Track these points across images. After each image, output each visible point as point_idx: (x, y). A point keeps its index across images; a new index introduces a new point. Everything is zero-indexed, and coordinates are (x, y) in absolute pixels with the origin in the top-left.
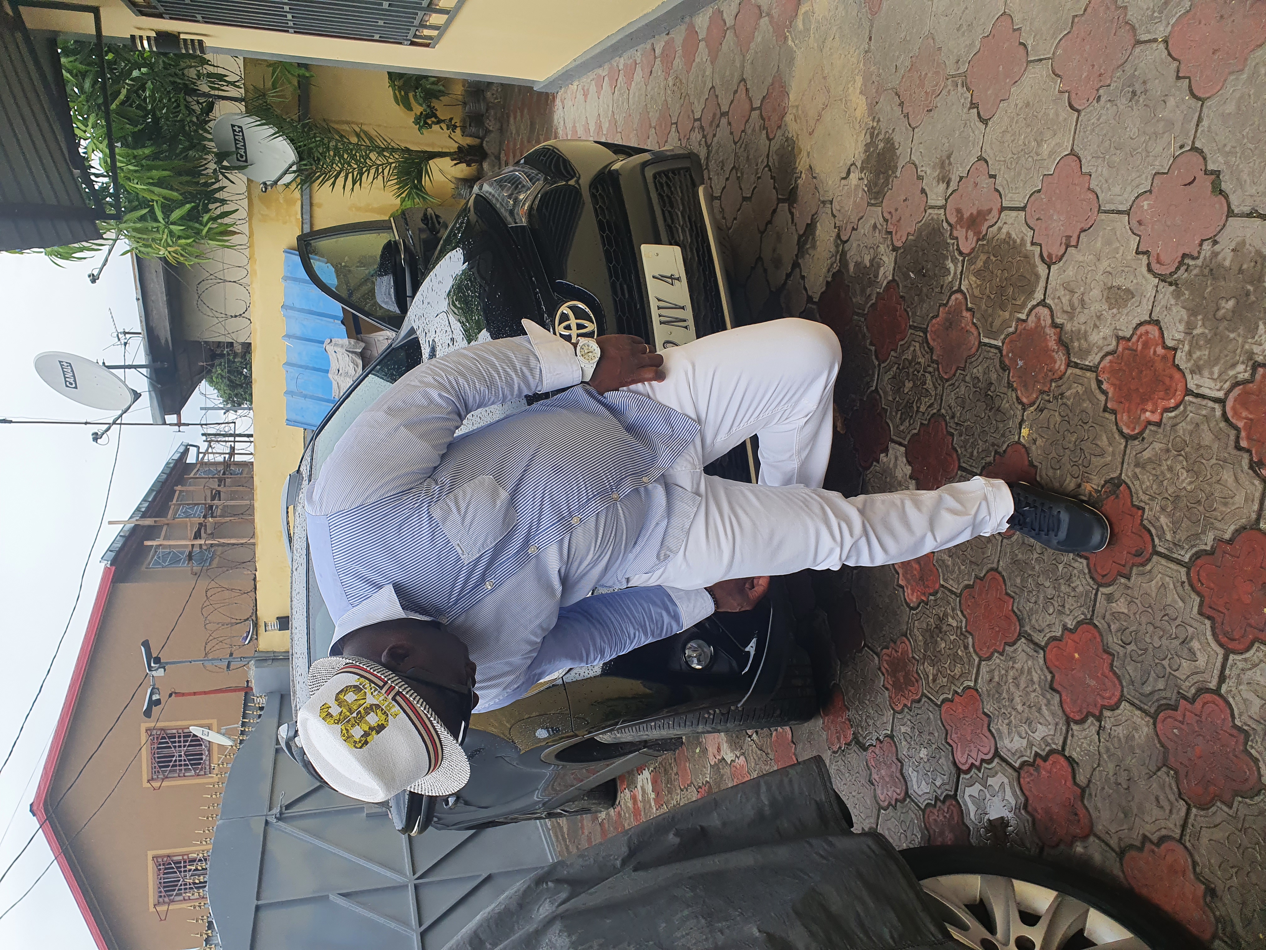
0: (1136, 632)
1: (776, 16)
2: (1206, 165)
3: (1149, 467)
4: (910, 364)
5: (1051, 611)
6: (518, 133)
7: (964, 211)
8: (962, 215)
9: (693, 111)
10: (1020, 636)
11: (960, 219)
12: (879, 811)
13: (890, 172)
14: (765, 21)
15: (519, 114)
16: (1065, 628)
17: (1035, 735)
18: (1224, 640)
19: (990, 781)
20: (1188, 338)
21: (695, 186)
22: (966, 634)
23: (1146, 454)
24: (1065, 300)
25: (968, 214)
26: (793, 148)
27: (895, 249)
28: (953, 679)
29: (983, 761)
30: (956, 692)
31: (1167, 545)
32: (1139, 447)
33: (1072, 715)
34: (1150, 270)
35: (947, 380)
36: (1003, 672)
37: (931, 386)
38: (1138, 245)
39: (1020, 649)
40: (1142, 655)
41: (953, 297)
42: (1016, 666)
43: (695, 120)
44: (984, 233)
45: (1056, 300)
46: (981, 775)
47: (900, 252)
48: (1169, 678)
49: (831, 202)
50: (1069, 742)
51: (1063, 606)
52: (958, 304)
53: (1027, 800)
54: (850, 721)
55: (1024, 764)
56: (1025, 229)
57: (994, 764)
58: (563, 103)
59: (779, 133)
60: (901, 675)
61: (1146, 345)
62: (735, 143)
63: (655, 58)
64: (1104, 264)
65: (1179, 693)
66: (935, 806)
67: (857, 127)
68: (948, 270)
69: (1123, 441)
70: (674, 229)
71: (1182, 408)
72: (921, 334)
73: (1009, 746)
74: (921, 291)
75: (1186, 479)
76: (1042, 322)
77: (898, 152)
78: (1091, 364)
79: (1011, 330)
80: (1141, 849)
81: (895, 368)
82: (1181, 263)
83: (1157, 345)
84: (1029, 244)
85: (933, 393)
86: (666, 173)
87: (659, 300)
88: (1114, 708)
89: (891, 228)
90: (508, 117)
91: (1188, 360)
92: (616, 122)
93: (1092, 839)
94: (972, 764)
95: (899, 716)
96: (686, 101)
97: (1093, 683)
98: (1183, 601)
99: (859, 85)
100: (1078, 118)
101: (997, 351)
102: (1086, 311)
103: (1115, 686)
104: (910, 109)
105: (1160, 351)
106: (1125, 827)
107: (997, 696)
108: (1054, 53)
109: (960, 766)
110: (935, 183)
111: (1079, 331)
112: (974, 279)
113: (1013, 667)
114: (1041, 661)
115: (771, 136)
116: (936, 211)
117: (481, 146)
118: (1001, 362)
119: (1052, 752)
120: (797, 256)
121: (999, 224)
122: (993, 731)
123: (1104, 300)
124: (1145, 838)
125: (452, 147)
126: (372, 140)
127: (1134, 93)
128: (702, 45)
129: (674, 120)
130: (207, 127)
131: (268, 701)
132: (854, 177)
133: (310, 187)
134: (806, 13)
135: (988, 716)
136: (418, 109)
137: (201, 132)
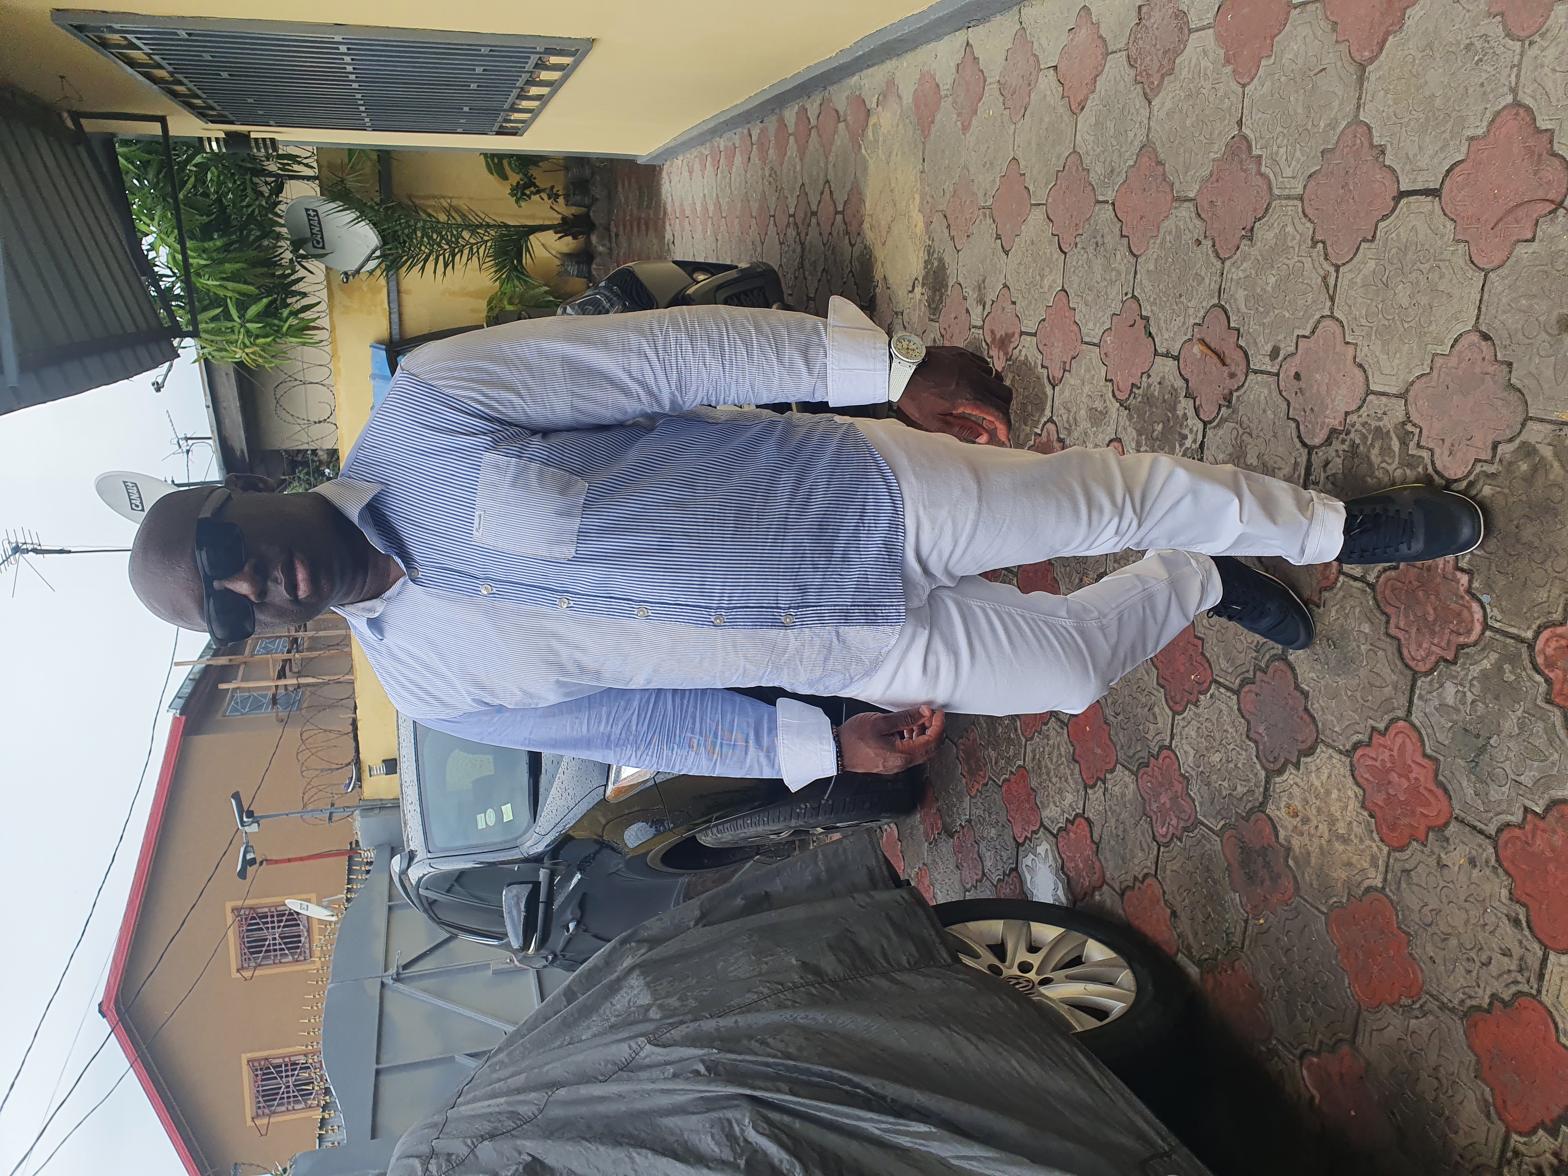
1: (850, 123)
2: (1142, 311)
6: (627, 203)
7: (996, 332)
8: (995, 336)
9: (787, 207)
11: (994, 339)
12: (964, 892)
13: (943, 290)
14: (842, 125)
15: (626, 182)
17: (1065, 803)
18: (1171, 704)
19: (1039, 850)
24: (1065, 417)
25: (1000, 335)
26: (871, 257)
28: (1009, 761)
29: (1034, 832)
30: (1011, 772)
33: (1087, 781)
34: (1114, 396)
36: (1042, 749)
38: (1106, 374)
39: (1052, 727)
40: (1126, 723)
42: (1050, 742)
43: (790, 216)
44: (1010, 354)
45: (1059, 418)
46: (1032, 846)
48: (1143, 740)
49: (901, 313)
50: (1086, 805)
53: (1062, 861)
54: (939, 811)
55: (1060, 829)
56: (1036, 352)
57: (1040, 834)
58: (669, 177)
59: (859, 240)
60: (973, 762)
62: (824, 245)
63: (752, 144)
64: (1087, 389)
65: (1149, 752)
66: (1003, 880)
67: (918, 243)
73: (1049, 815)
76: (1053, 435)
77: (948, 272)
79: (1032, 443)
80: (1133, 887)
82: (1131, 392)
84: (1040, 366)
88: (1112, 771)
90: (615, 186)
92: (720, 206)
93: (1105, 887)
94: (1026, 837)
95: (974, 801)
96: (782, 195)
97: (1099, 751)
99: (918, 204)
100: (1065, 259)
102: (1079, 428)
103: (1112, 751)
104: (955, 232)
106: (1123, 872)
107: (1038, 771)
108: (1047, 200)
109: (1019, 840)
110: (975, 305)
113: (1048, 744)
114: (1066, 736)
115: (853, 242)
116: (977, 331)
117: (587, 215)
119: (1077, 815)
121: (1020, 347)
122: (1038, 803)
123: (1088, 419)
124: (1136, 878)
125: (556, 219)
126: (463, 216)
127: (1097, 244)
128: (792, 139)
129: (772, 213)
130: (277, 210)
131: (376, 856)
132: (918, 290)
133: (397, 273)
134: (874, 125)
135: (1034, 791)
136: (515, 178)
137: (271, 216)
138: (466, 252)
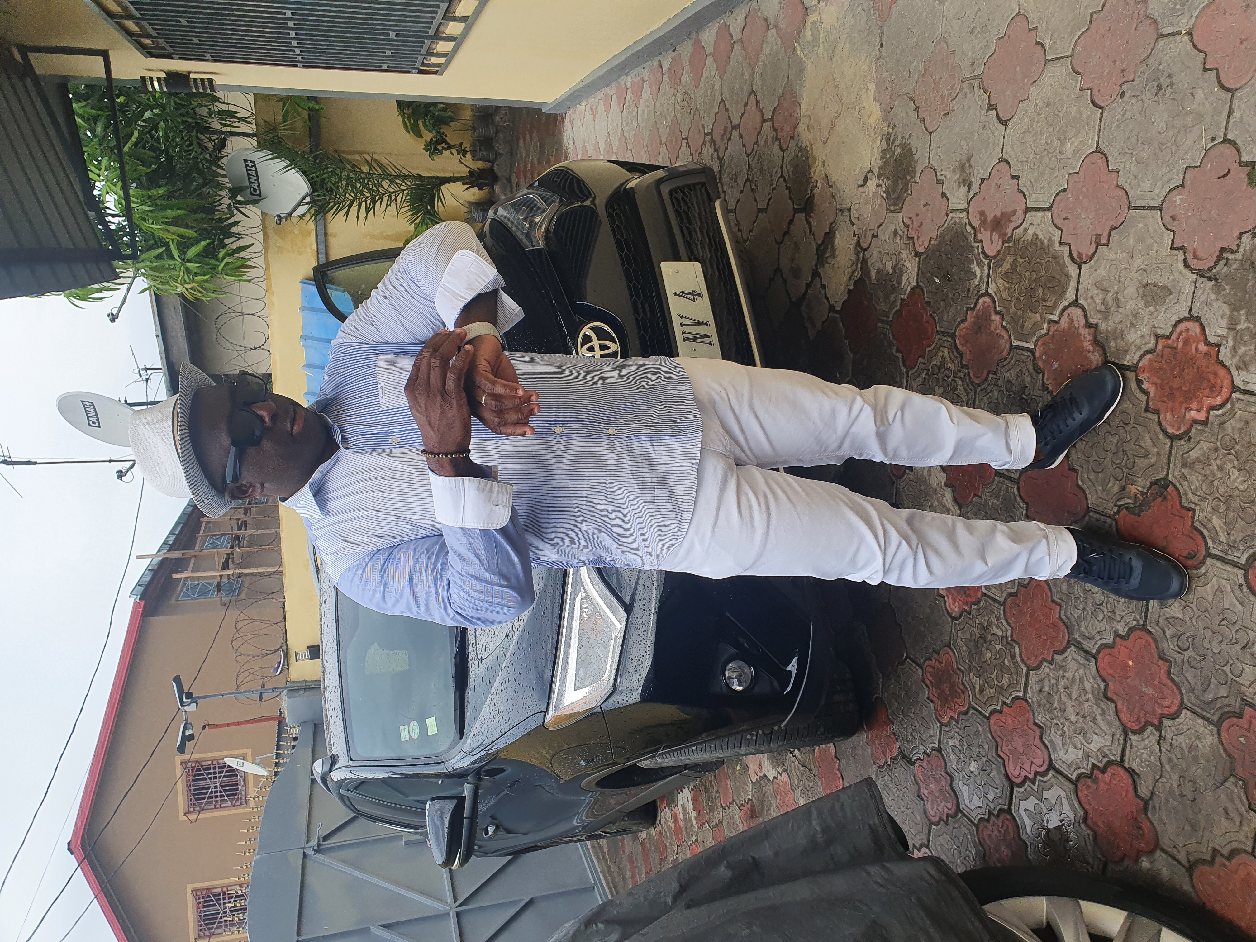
0: (1194, 637)
1: (783, 27)
2: (1240, 157)
3: (1198, 467)
4: (939, 370)
5: (1101, 618)
6: (528, 155)
7: (987, 213)
8: (986, 219)
9: (703, 126)
10: (1069, 644)
11: (984, 221)
12: (930, 825)
13: (909, 178)
14: (772, 32)
15: (528, 136)
16: (1117, 635)
17: (1092, 746)
19: (1046, 794)
20: (1232, 333)
21: (711, 201)
22: (1013, 643)
23: (1193, 454)
25: (992, 216)
26: (808, 158)
27: (917, 254)
28: (1001, 690)
29: (1036, 773)
30: (1004, 703)
31: (1221, 548)
32: (1186, 447)
33: (1129, 725)
34: (1186, 265)
35: (979, 385)
36: (1053, 681)
37: (963, 391)
38: (1173, 241)
39: (1070, 657)
40: (1200, 661)
41: (981, 301)
42: (1066, 675)
43: (706, 134)
44: (1009, 235)
45: (1089, 301)
46: (1035, 788)
47: (922, 257)
48: (1232, 684)
49: (849, 210)
50: (1127, 752)
51: (1113, 612)
52: (986, 307)
53: (1086, 813)
54: (894, 734)
55: (1081, 776)
56: (1052, 229)
57: (1049, 777)
58: (572, 124)
59: (792, 143)
60: (946, 687)
61: (1187, 342)
62: (748, 155)
63: (663, 74)
64: (1138, 262)
65: (1243, 700)
66: (988, 821)
67: (873, 135)
68: (974, 274)
69: (1168, 442)
70: (693, 245)
71: (1229, 405)
72: (950, 339)
73: (1064, 757)
74: (947, 296)
75: (1237, 478)
76: (1075, 322)
77: (916, 157)
78: (1129, 364)
79: (1044, 331)
80: (1212, 862)
81: (923, 375)
82: (1220, 258)
83: (1198, 342)
84: (1057, 244)
85: (965, 398)
86: (682, 189)
87: (682, 317)
88: (1173, 717)
89: (912, 234)
90: (518, 139)
91: (1233, 356)
92: (626, 139)
93: (1158, 853)
94: (1026, 776)
95: (946, 729)
96: (697, 116)
97: (1150, 691)
98: (1241, 603)
99: (872, 92)
100: (1102, 114)
101: (1029, 354)
102: (1121, 310)
103: (1173, 692)
104: (926, 113)
105: (1202, 347)
106: (1193, 840)
107: (1048, 706)
108: (1073, 51)
109: (1014, 779)
110: (955, 186)
111: (1116, 330)
112: (1001, 281)
113: (1064, 676)
114: (1094, 670)
115: (784, 146)
116: (958, 215)
117: (491, 169)
118: (1035, 365)
119: (1109, 763)
120: (816, 265)
121: (1025, 225)
122: (1046, 742)
123: (1139, 298)
124: (1215, 851)
125: (463, 171)
126: (382, 166)
127: (1159, 87)
128: (710, 59)
129: (685, 135)
130: (220, 163)
131: (301, 731)
132: (871, 184)
133: (324, 217)
134: (814, 23)
135: (1039, 727)
136: (428, 136)
137: (214, 168)
138: (385, 199)
